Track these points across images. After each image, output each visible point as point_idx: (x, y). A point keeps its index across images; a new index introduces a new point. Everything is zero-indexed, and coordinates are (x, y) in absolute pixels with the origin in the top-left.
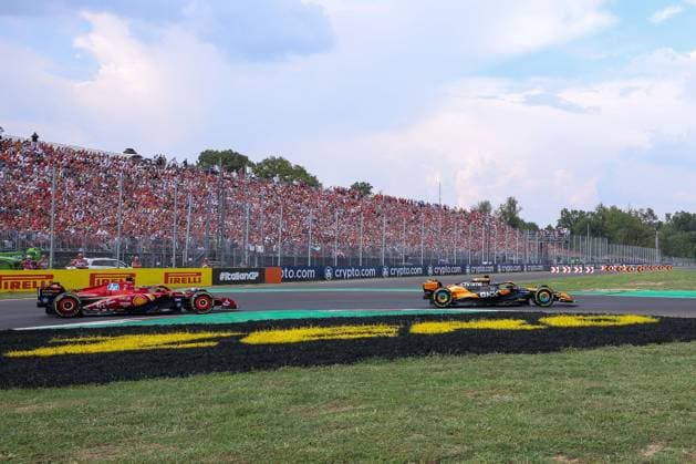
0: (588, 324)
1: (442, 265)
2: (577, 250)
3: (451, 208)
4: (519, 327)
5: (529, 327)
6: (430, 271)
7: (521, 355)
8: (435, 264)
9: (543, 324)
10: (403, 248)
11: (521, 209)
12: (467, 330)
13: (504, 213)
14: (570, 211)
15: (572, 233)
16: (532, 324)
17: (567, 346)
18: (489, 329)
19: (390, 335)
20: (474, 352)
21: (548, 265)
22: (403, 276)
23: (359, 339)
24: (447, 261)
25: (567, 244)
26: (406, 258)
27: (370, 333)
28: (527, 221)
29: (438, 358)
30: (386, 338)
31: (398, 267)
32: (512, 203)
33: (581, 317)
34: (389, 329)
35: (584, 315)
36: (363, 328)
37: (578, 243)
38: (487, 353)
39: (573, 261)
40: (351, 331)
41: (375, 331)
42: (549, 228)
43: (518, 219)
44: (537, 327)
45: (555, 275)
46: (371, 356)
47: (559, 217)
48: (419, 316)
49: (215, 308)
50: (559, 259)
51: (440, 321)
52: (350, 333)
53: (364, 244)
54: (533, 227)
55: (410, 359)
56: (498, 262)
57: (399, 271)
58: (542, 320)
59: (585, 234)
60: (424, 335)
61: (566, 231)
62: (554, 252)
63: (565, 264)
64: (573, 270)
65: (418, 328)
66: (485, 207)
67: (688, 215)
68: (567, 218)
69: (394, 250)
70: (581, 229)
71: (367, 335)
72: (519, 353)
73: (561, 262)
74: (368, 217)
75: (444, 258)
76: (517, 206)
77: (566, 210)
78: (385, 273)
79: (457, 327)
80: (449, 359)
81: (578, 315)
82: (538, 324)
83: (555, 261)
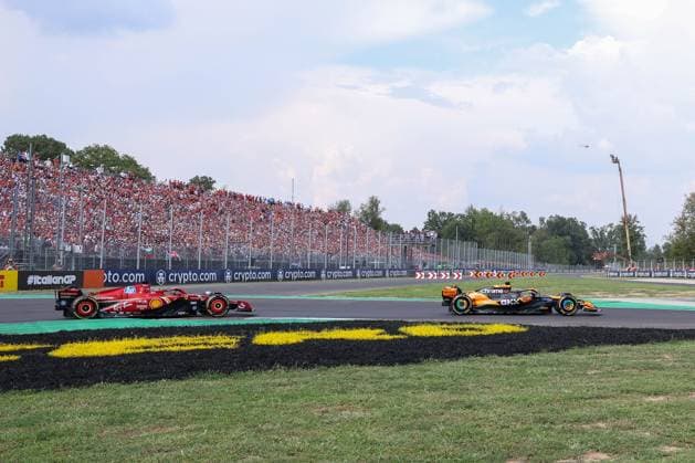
0: (452, 333)
1: (294, 269)
2: (445, 255)
3: (306, 206)
4: (376, 338)
5: (387, 337)
6: (280, 276)
7: (375, 368)
8: (286, 268)
9: (403, 334)
10: (249, 250)
11: (384, 209)
12: (317, 340)
13: (365, 213)
14: (437, 212)
15: (439, 237)
16: (391, 334)
17: (427, 357)
18: (342, 339)
19: (229, 347)
20: (325, 365)
21: (412, 271)
22: (249, 281)
23: (192, 351)
24: (299, 265)
25: (433, 248)
26: (253, 260)
27: (205, 344)
28: (390, 223)
29: (283, 372)
30: (225, 349)
31: (243, 271)
32: (374, 203)
33: (445, 326)
34: (228, 340)
35: (448, 324)
36: (198, 339)
37: (445, 247)
38: (338, 365)
39: (440, 266)
40: (183, 342)
41: (212, 342)
42: (415, 231)
43: (380, 220)
44: (396, 337)
45: (420, 281)
46: (205, 370)
47: (426, 218)
48: (265, 325)
49: (231, 312)
50: (425, 265)
51: (287, 331)
52: (181, 345)
53: (203, 245)
54: (397, 230)
55: (250, 372)
56: (357, 266)
57: (245, 275)
58: (402, 329)
59: (454, 238)
60: (268, 347)
61: (432, 234)
62: (419, 256)
63: (430, 270)
64: (440, 275)
65: (262, 339)
66: (343, 207)
67: (562, 219)
68: (434, 221)
69: (237, 252)
70: (450, 232)
71: (202, 347)
72: (375, 365)
73: (427, 267)
74: (209, 214)
75: (297, 262)
76: (380, 206)
77: (433, 212)
78: (228, 277)
79: (307, 337)
80: (296, 372)
81: (442, 323)
82: (398, 333)
83: (420, 267)
